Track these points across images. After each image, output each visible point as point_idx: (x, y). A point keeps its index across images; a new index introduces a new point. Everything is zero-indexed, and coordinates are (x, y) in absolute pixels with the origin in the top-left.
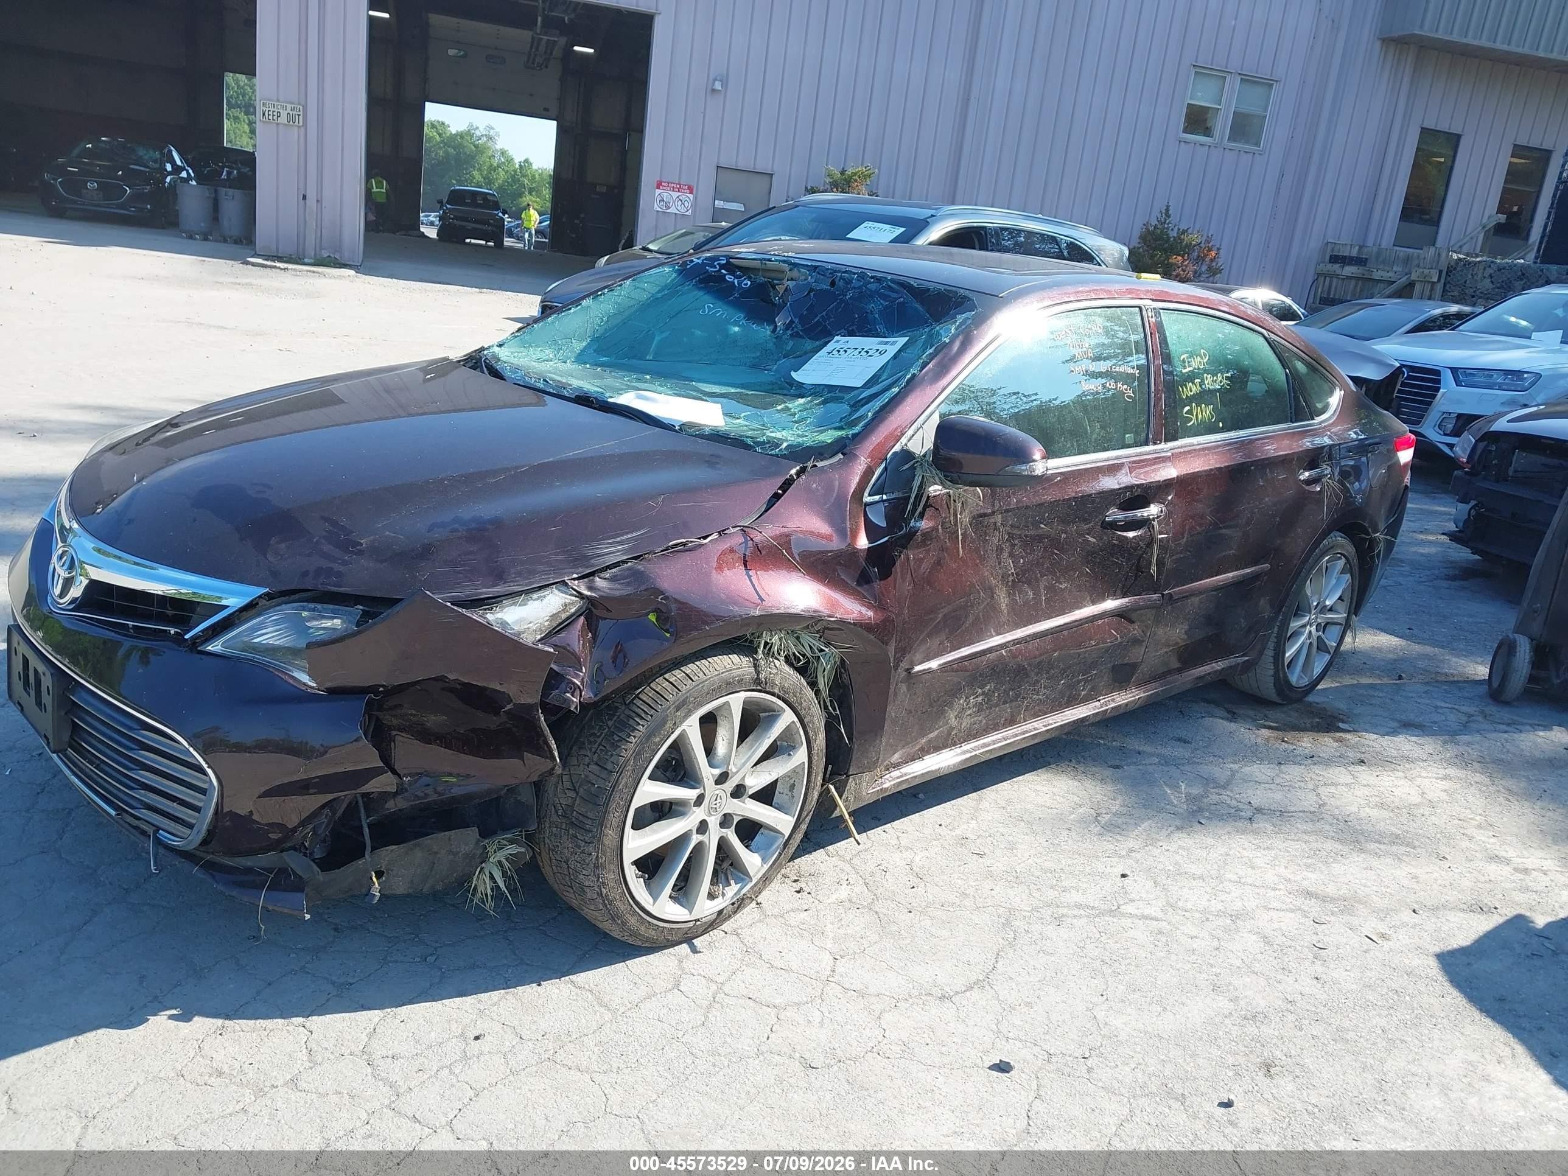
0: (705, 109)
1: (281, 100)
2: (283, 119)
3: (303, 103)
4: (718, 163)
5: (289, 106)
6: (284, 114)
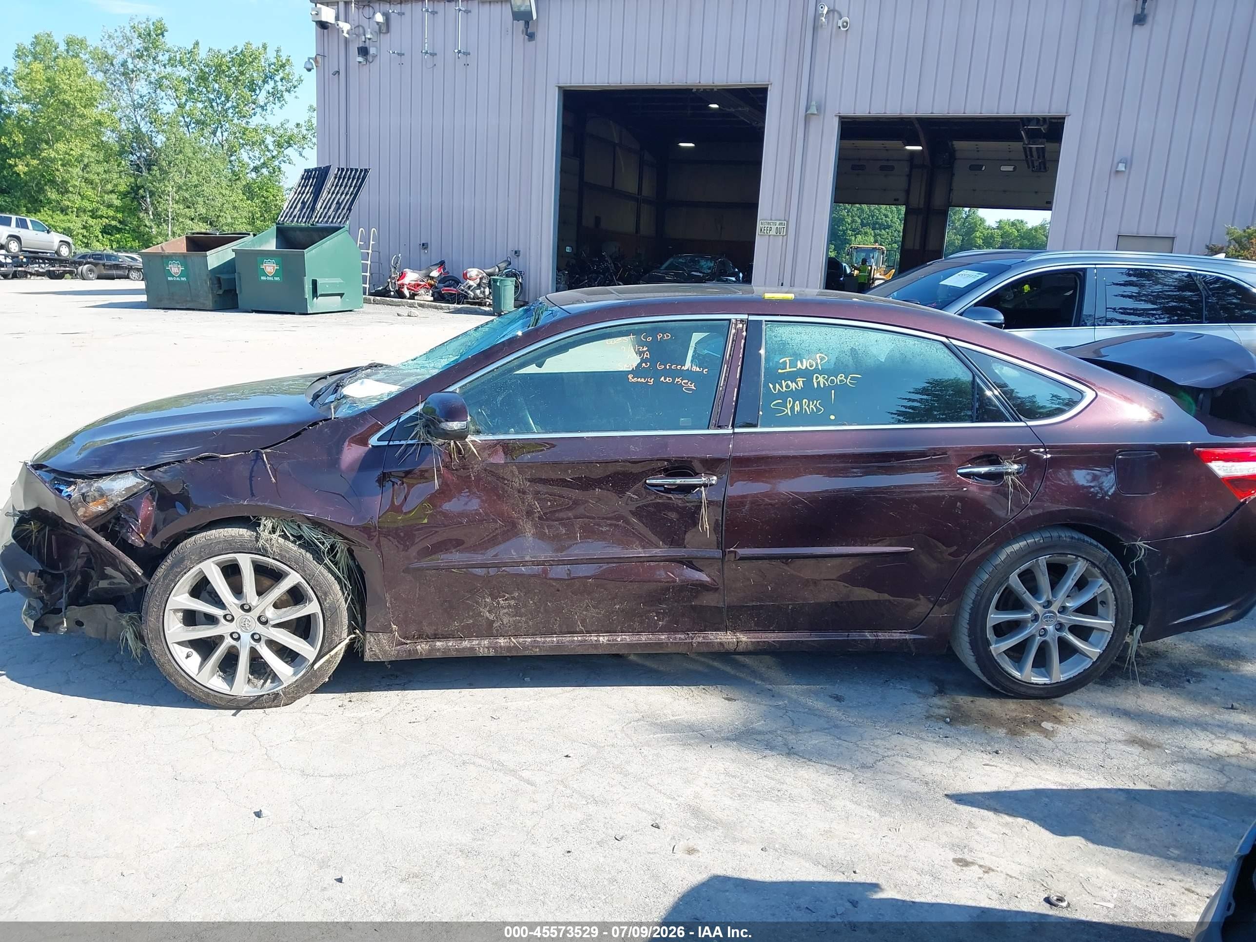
0: (1108, 189)
1: (773, 218)
2: (773, 232)
3: (787, 219)
4: (1119, 232)
5: (778, 222)
6: (774, 228)
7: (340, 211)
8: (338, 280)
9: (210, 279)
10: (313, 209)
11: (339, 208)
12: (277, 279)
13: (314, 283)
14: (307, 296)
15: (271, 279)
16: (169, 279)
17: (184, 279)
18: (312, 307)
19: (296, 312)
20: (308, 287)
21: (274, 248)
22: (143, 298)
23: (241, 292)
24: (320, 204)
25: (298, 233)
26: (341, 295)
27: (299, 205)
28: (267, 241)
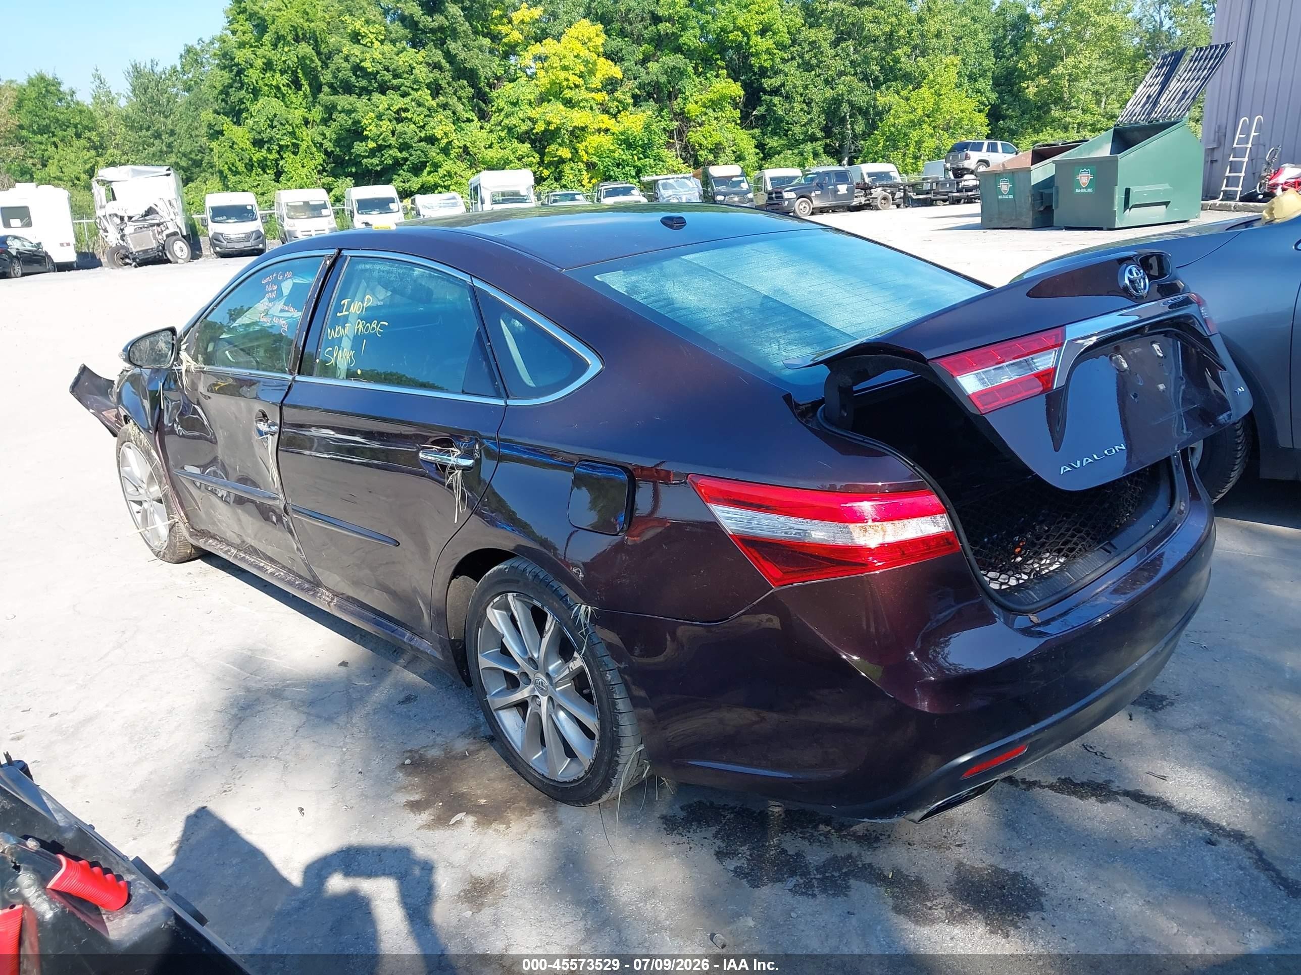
7: (1183, 102)
8: (1167, 186)
9: (1033, 195)
10: (1155, 104)
11: (1183, 99)
12: (1090, 190)
13: (1128, 191)
14: (1116, 208)
15: (1085, 190)
16: (1000, 197)
17: (1011, 197)
18: (1121, 220)
19: (1105, 227)
20: (1119, 197)
21: (1108, 154)
22: (978, 220)
23: (1057, 207)
24: (1165, 95)
25: (1136, 133)
26: (1166, 204)
27: (1145, 99)
28: (1098, 146)
